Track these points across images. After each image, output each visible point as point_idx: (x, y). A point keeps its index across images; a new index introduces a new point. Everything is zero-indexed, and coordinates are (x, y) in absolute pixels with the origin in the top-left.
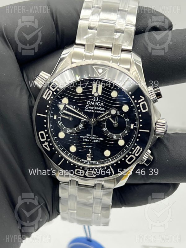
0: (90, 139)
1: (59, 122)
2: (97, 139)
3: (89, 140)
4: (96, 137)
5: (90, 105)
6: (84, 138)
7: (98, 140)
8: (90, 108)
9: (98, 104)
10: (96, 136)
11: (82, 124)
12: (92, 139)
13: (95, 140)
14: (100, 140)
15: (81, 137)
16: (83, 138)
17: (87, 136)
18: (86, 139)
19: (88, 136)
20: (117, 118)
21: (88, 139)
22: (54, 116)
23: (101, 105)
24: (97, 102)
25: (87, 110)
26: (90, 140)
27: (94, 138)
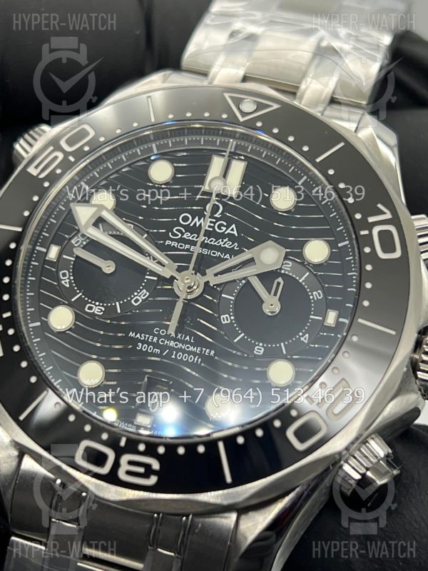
0: (163, 348)
1: (64, 275)
2: (191, 348)
3: (158, 351)
4: (187, 343)
5: (188, 228)
6: (143, 342)
7: (194, 354)
8: (187, 236)
9: (219, 227)
10: (188, 338)
11: (144, 291)
12: (172, 349)
13: (184, 351)
14: (201, 355)
15: (131, 334)
16: (140, 341)
17: (154, 335)
18: (149, 344)
19: (159, 336)
20: (279, 284)
21: (156, 345)
22: (48, 249)
23: (229, 231)
24: (218, 220)
25: (174, 244)
26: (161, 352)
27: (180, 345)
